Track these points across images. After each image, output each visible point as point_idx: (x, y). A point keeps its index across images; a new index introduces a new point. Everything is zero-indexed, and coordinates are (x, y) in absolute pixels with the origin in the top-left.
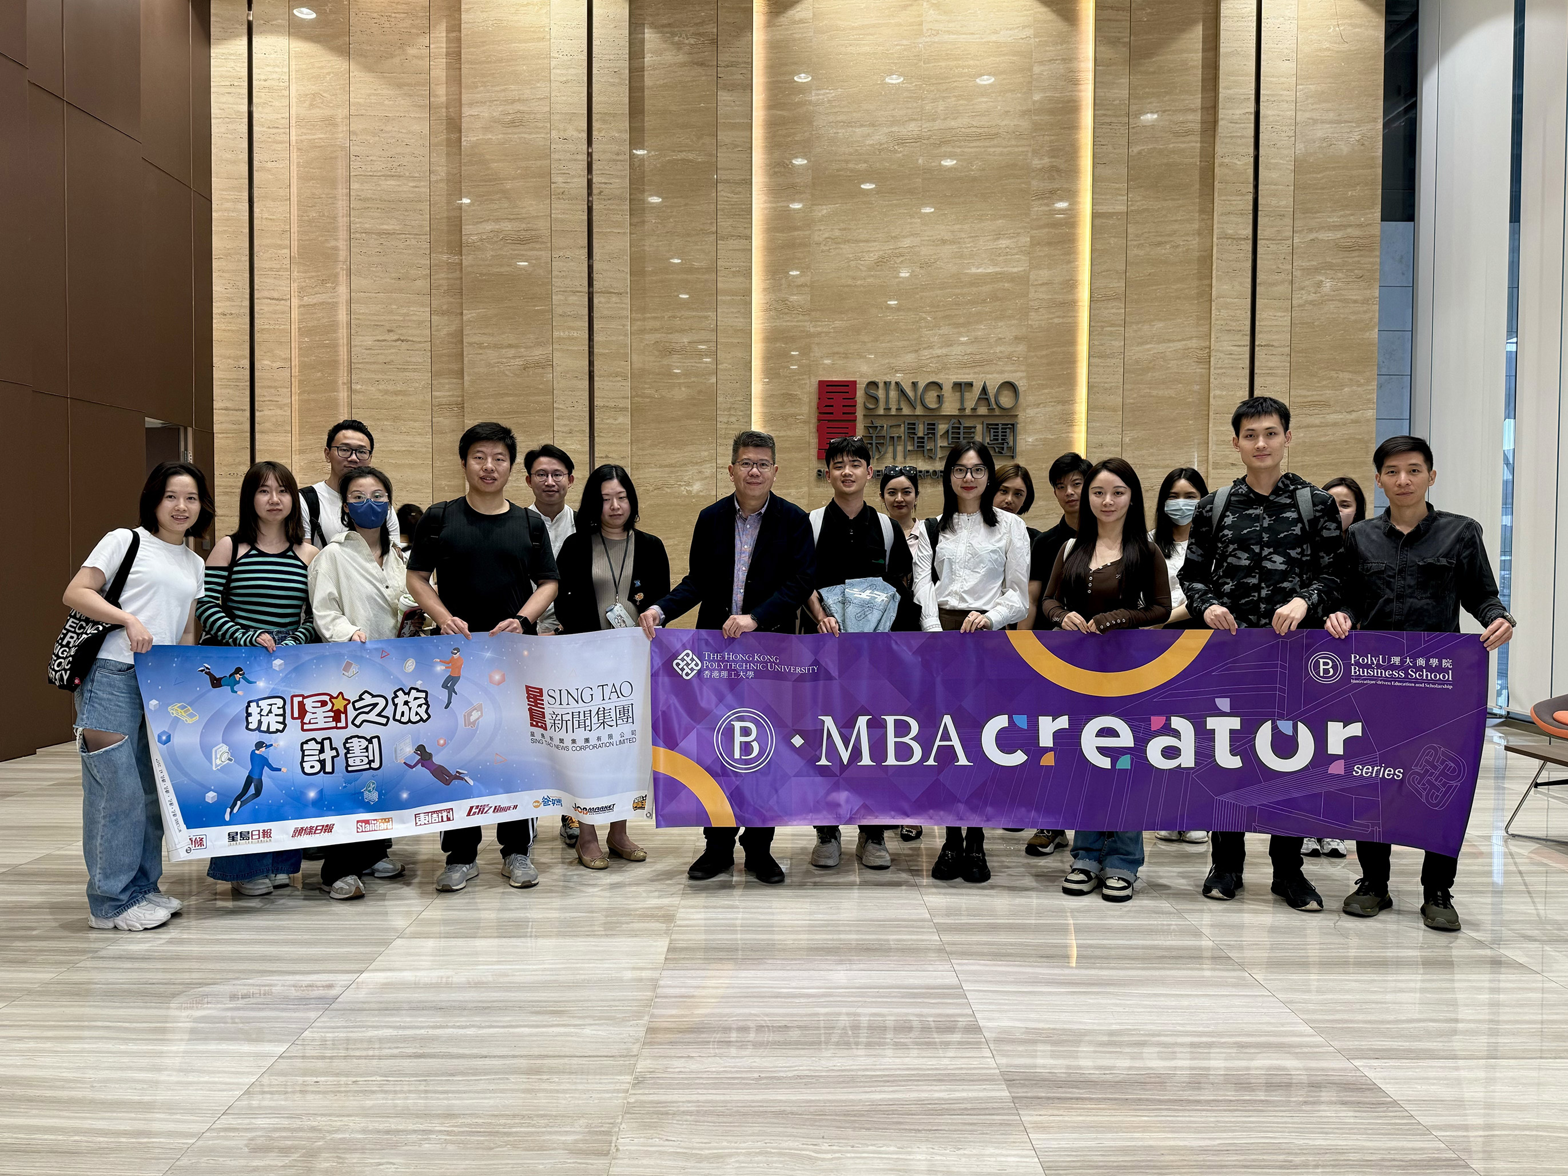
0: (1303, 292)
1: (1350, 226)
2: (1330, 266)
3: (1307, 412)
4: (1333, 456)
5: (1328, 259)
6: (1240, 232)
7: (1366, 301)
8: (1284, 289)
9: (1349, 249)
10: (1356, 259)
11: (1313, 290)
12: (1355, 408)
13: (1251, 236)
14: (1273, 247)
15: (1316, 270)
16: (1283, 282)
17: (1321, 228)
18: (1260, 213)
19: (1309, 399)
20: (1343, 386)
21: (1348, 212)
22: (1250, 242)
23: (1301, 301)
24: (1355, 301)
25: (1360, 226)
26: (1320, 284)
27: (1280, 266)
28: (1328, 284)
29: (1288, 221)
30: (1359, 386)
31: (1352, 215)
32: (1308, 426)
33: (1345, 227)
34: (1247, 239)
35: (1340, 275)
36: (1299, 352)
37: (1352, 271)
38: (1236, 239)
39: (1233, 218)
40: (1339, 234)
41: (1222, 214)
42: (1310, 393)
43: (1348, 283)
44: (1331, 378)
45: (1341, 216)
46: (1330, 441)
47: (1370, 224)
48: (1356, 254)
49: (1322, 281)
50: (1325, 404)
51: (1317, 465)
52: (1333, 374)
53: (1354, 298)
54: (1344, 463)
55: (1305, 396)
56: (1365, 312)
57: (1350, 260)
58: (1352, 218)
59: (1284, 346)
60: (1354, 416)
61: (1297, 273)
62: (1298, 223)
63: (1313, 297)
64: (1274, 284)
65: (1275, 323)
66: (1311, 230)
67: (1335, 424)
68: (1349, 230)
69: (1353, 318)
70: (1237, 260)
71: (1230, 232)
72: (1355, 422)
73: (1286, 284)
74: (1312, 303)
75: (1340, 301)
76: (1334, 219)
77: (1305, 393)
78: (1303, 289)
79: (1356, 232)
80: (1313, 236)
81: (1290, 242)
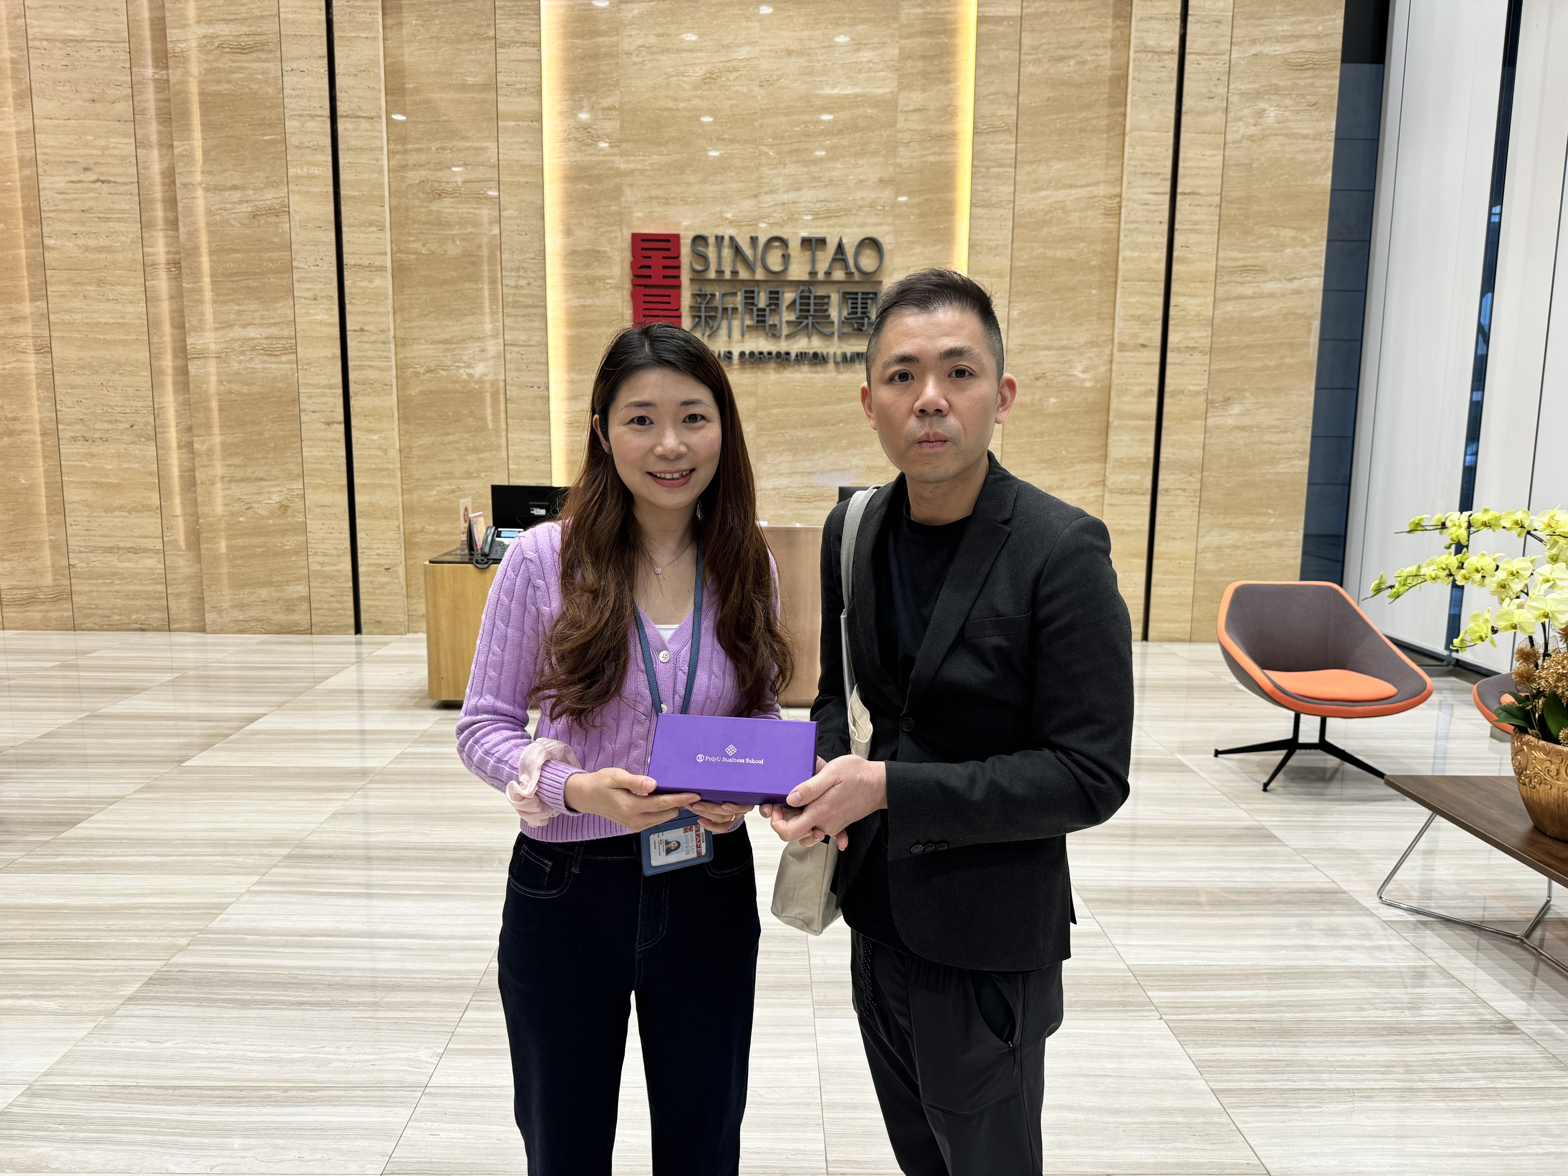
0: (1240, 124)
1: (1304, 36)
2: (1276, 90)
3: (1239, 279)
4: (1268, 336)
5: (1274, 81)
6: (1163, 43)
7: (1318, 137)
8: (1216, 119)
9: (1301, 67)
10: (1309, 81)
11: (1252, 121)
12: (1298, 275)
13: (1177, 50)
14: (1205, 64)
15: (1258, 95)
16: (1215, 110)
17: (1268, 39)
18: (1190, 18)
19: (1241, 263)
20: (1283, 246)
21: (1302, 18)
22: (1175, 58)
23: (1237, 136)
24: (1306, 137)
25: (1317, 36)
26: (1261, 113)
27: (1213, 89)
28: (1272, 114)
29: (1226, 29)
30: (1304, 246)
31: (1307, 22)
32: (1238, 298)
33: (1298, 37)
34: (1171, 52)
35: (1288, 102)
36: (1231, 202)
37: (1303, 96)
38: (1158, 53)
39: (1154, 24)
40: (1289, 48)
41: (1142, 19)
42: (1242, 255)
43: (1298, 112)
44: (1270, 236)
45: (1293, 23)
46: (1265, 317)
47: (1329, 35)
48: (1309, 73)
49: (1264, 110)
50: (1263, 270)
51: (1247, 347)
52: (1273, 231)
53: (1304, 132)
54: (1281, 344)
55: (1237, 260)
56: (1317, 150)
57: (1302, 82)
58: (1306, 26)
59: (1213, 195)
60: (1295, 285)
61: (1234, 99)
62: (1238, 32)
63: (1252, 130)
64: (1205, 113)
65: (1202, 164)
66: (1254, 42)
67: (1272, 295)
68: (1302, 42)
69: (1301, 158)
70: (1159, 81)
71: (1151, 43)
72: (1298, 292)
73: (1221, 114)
74: (1251, 138)
75: (1286, 135)
76: (1283, 28)
77: (1236, 254)
78: (1240, 120)
79: (1311, 45)
80: (1256, 49)
81: (1226, 57)
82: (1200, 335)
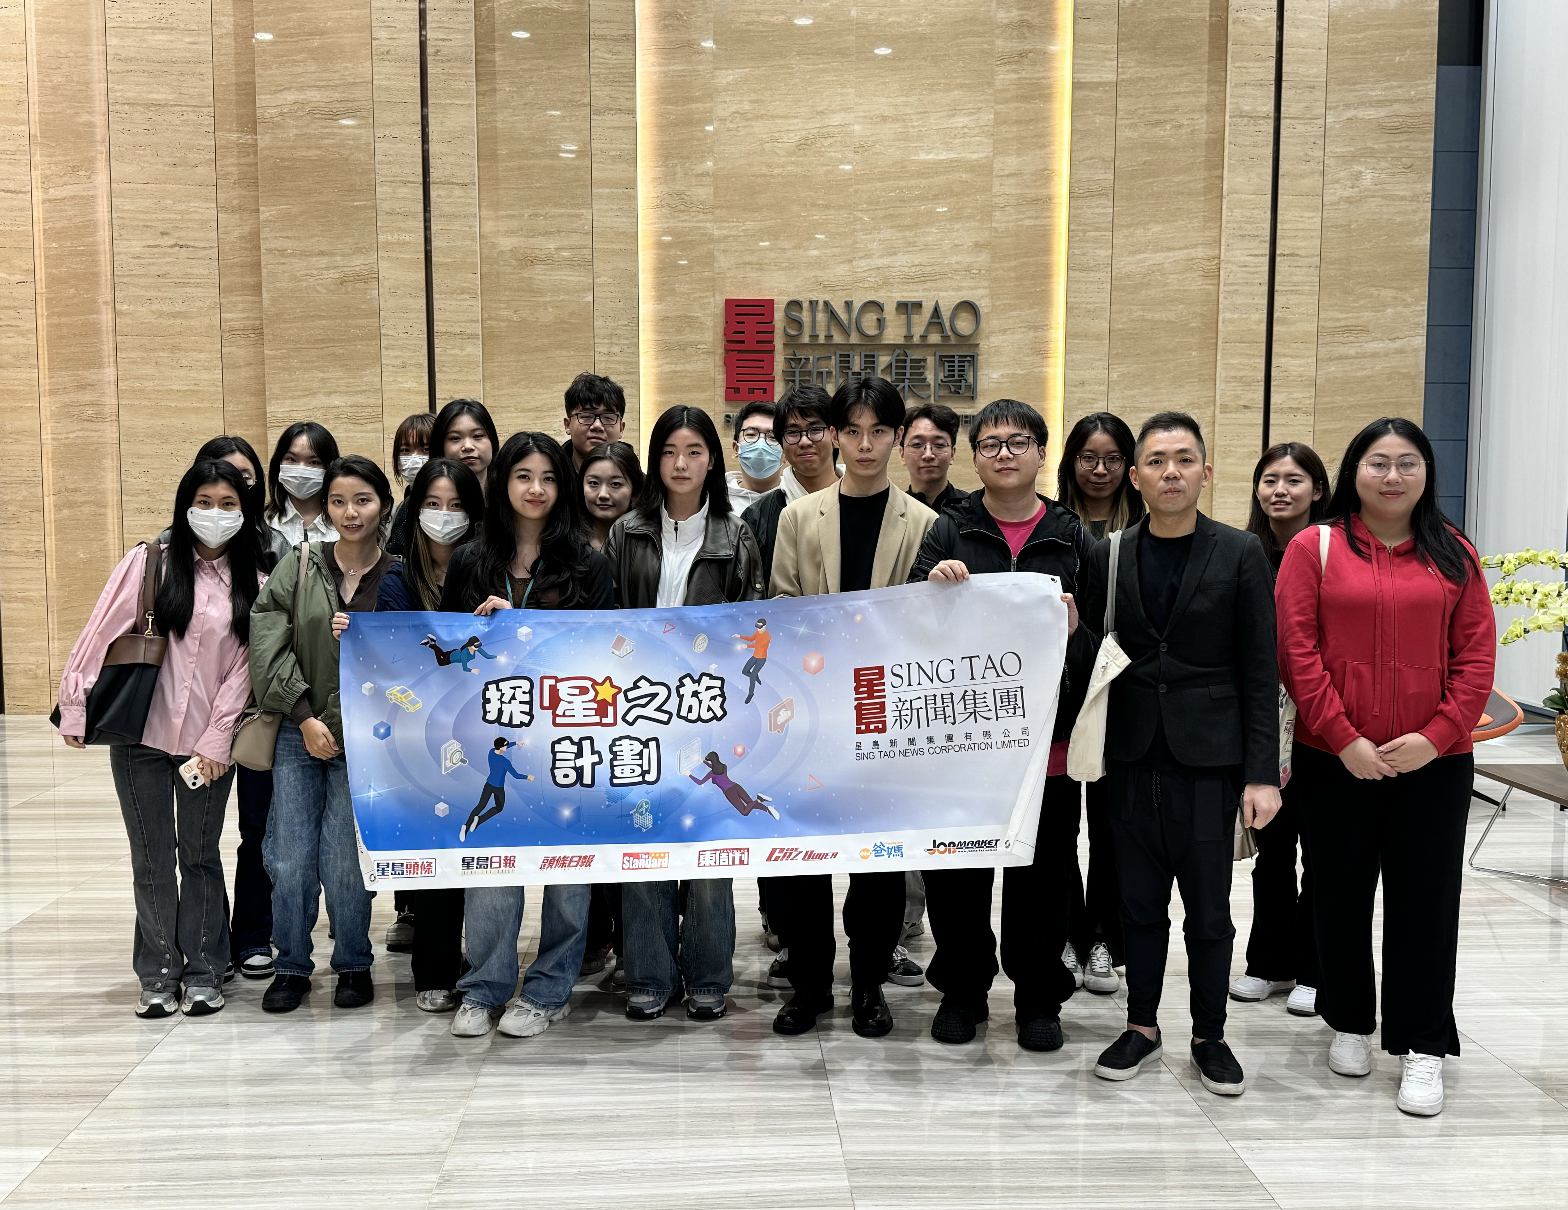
0: (1337, 186)
1: (1397, 101)
2: (1371, 153)
3: (1341, 339)
4: (1372, 396)
5: (1370, 144)
6: (1259, 109)
7: (1415, 198)
8: (1314, 181)
9: (1395, 131)
10: (1404, 144)
11: (1349, 183)
12: (1400, 335)
13: (1272, 115)
14: (1300, 128)
15: (1354, 158)
16: (1312, 173)
17: (1361, 104)
18: (1284, 84)
19: (1343, 323)
20: (1385, 306)
21: (1395, 84)
22: (1271, 122)
23: (1334, 198)
24: (1402, 198)
25: (1409, 101)
26: (1358, 176)
27: (1310, 153)
28: (1368, 177)
29: (1320, 94)
30: (1405, 306)
31: (1400, 87)
32: (1340, 358)
33: (1392, 102)
34: (1267, 117)
35: (1384, 164)
36: (1331, 263)
37: (1398, 159)
38: (1253, 117)
39: (1249, 90)
40: (1383, 112)
41: (1236, 85)
42: (1344, 316)
43: (1394, 174)
44: (1370, 296)
45: (1386, 88)
46: (1369, 377)
47: (1422, 99)
48: (1404, 137)
49: (1361, 172)
50: (1364, 330)
51: (1350, 407)
52: (1373, 291)
53: (1401, 193)
54: (1386, 404)
55: (1338, 320)
56: (1415, 211)
57: (1397, 145)
58: (1399, 91)
59: (1313, 256)
60: (1398, 344)
61: (1330, 162)
62: (1332, 98)
63: (1348, 192)
64: (1301, 176)
65: (1301, 226)
66: (1348, 106)
67: (1374, 355)
68: (1396, 106)
69: (1398, 219)
70: (1255, 145)
71: (1246, 108)
72: (1401, 351)
73: (1318, 177)
74: (1349, 200)
75: (1384, 197)
76: (1377, 93)
77: (1337, 315)
78: (1337, 182)
79: (1405, 109)
80: (1350, 113)
81: (1322, 121)
82: (1304, 396)
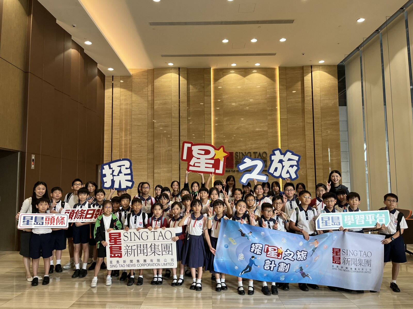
2: (329, 128)
3: (327, 157)
7: (337, 135)
8: (320, 133)
9: (333, 125)
14: (317, 125)
15: (326, 129)
16: (320, 131)
17: (327, 121)
18: (314, 118)
19: (327, 155)
20: (333, 152)
22: (312, 124)
23: (324, 135)
24: (335, 135)
26: (327, 132)
27: (319, 128)
28: (329, 132)
29: (320, 119)
30: (337, 152)
32: (327, 160)
33: (332, 120)
35: (332, 130)
36: (324, 145)
37: (334, 129)
38: (309, 123)
39: (308, 119)
40: (331, 122)
43: (333, 131)
45: (331, 118)
47: (337, 120)
48: (334, 125)
49: (328, 131)
56: (337, 137)
58: (333, 118)
59: (321, 144)
61: (322, 130)
62: (322, 120)
63: (326, 134)
65: (319, 140)
66: (325, 121)
67: (332, 160)
68: (333, 121)
69: (335, 138)
70: (310, 127)
71: (308, 122)
74: (326, 136)
75: (332, 135)
76: (329, 119)
77: (326, 153)
78: (324, 133)
79: (334, 121)
80: (325, 122)
81: (321, 123)
82: (321, 167)
